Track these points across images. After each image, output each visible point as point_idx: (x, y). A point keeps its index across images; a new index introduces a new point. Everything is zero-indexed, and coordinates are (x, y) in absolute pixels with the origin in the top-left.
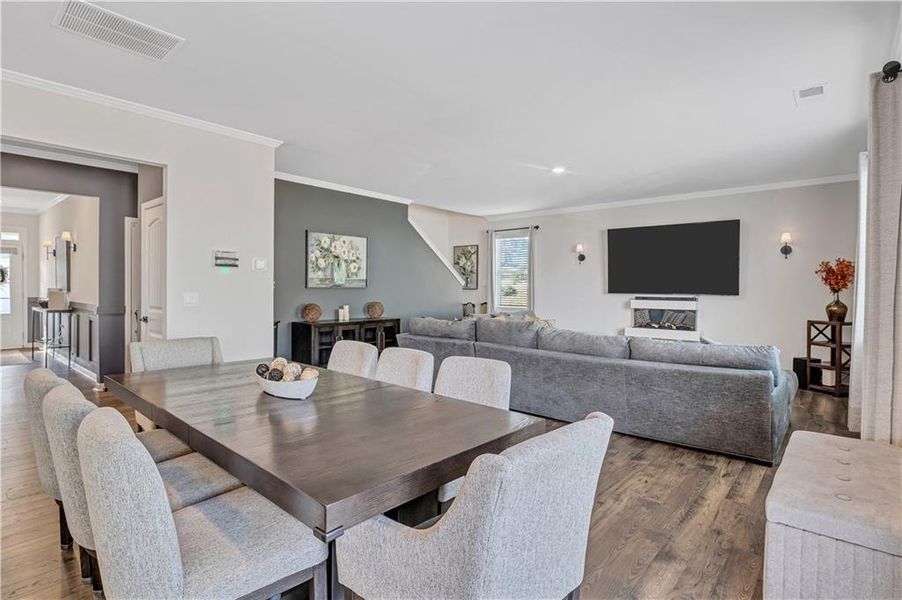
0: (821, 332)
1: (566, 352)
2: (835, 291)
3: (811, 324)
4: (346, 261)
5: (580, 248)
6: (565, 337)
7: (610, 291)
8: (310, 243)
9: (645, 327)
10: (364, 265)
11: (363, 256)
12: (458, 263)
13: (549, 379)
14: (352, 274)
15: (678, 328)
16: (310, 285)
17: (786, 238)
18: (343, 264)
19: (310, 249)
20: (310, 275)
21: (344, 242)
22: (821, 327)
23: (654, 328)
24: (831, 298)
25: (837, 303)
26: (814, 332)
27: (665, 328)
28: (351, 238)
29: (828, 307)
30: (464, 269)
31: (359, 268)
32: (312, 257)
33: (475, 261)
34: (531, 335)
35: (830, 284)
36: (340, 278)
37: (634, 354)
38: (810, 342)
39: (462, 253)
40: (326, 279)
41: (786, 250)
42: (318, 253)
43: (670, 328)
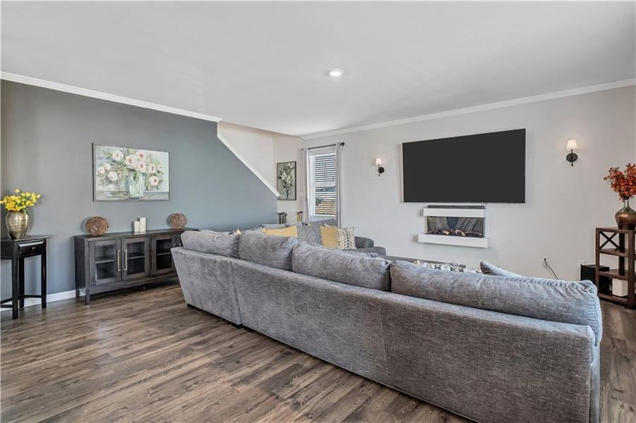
0: (609, 240)
1: (317, 277)
2: (625, 197)
3: (600, 231)
4: (144, 174)
5: (379, 161)
6: (317, 259)
7: (406, 200)
8: (96, 156)
9: (437, 233)
10: (166, 178)
11: (165, 170)
12: (280, 178)
13: (301, 309)
14: (152, 187)
15: (467, 235)
16: (98, 198)
17: (572, 145)
18: (141, 178)
19: (97, 162)
20: (98, 188)
21: (141, 156)
22: (609, 235)
23: (445, 234)
24: (620, 205)
25: (628, 210)
26: (603, 240)
27: (455, 235)
28: (150, 152)
29: (617, 214)
30: (285, 183)
31: (160, 182)
32: (100, 170)
33: (294, 175)
34: (286, 253)
35: (620, 191)
36: (136, 190)
37: (394, 284)
38: (599, 250)
39: (283, 168)
40: (119, 192)
41: (572, 158)
42: (109, 167)
43: (460, 235)
